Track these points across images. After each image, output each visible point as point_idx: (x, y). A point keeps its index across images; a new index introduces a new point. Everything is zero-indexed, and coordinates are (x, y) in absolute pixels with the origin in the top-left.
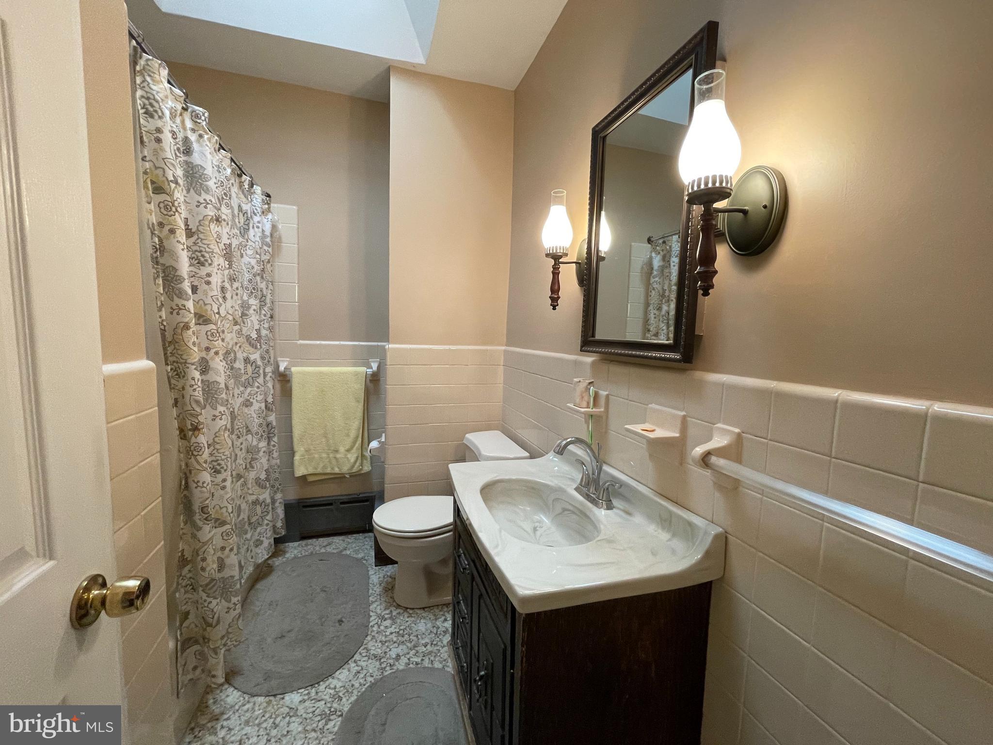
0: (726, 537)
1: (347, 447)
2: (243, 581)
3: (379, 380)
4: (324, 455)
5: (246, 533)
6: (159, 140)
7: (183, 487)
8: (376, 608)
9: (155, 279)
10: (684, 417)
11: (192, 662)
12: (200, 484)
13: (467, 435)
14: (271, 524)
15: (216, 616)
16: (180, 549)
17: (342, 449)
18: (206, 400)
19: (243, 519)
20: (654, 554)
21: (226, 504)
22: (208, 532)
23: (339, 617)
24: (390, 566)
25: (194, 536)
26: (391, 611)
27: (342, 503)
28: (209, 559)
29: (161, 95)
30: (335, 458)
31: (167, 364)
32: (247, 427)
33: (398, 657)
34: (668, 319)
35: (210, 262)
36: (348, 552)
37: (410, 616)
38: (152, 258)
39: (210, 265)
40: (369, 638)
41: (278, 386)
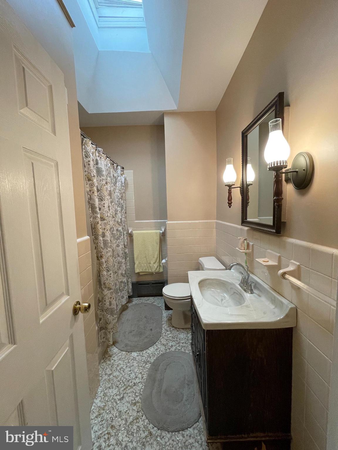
0: (297, 309)
1: (154, 262)
2: (118, 311)
3: (165, 235)
4: (146, 265)
5: (118, 293)
6: (89, 164)
7: (98, 276)
8: (164, 326)
9: (89, 208)
10: (279, 257)
11: (103, 336)
12: (103, 275)
13: (200, 259)
14: (127, 290)
15: (109, 321)
16: (98, 297)
17: (152, 263)
18: (104, 246)
19: (117, 288)
20: (264, 313)
21: (111, 282)
22: (106, 292)
23: (151, 328)
24: (171, 311)
25: (102, 293)
26: (170, 328)
27: (153, 284)
28: (107, 301)
29: (89, 150)
30: (150, 266)
31: (93, 236)
32: (118, 254)
33: (172, 346)
35: (104, 199)
36: (155, 304)
37: (178, 331)
38: (88, 202)
39: (104, 200)
40: (161, 337)
41: (129, 239)
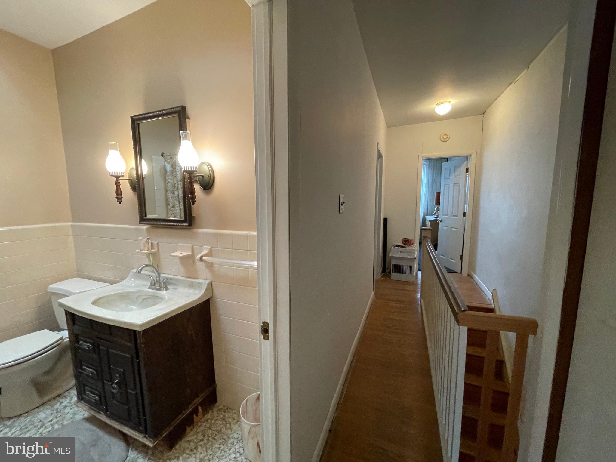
0: (211, 283)
10: (192, 247)
13: (50, 286)
20: (187, 297)
34: (179, 199)
